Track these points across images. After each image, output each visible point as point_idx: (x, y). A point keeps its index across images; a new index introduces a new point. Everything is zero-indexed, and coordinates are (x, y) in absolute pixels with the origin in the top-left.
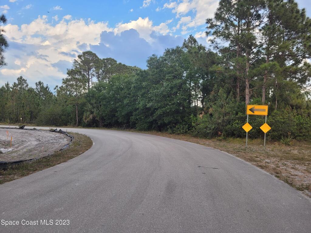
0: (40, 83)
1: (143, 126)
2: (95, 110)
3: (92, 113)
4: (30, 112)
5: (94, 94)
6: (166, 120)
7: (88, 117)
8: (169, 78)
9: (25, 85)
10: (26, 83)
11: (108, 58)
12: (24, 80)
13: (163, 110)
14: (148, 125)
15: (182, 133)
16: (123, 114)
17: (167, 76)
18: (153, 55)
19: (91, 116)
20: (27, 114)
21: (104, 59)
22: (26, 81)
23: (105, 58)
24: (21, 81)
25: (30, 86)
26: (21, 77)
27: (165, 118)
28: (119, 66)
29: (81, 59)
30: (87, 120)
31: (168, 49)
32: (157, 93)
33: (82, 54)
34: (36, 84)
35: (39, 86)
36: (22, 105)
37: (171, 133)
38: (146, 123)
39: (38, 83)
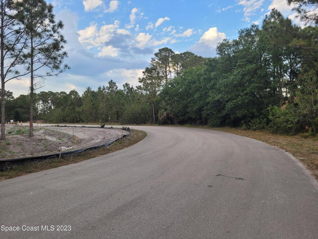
0: (127, 85)
1: (215, 121)
2: (168, 106)
3: (166, 110)
4: (116, 113)
5: (167, 91)
6: (239, 114)
7: (163, 114)
8: (241, 63)
9: (115, 88)
10: (115, 86)
11: (186, 52)
12: (114, 83)
13: (234, 102)
14: (221, 120)
15: (259, 129)
16: (194, 109)
17: (239, 62)
18: (225, 40)
19: (165, 113)
20: (114, 114)
21: (181, 54)
22: (115, 83)
23: (182, 52)
24: (111, 84)
25: (120, 89)
26: (112, 81)
27: (237, 112)
28: (194, 59)
29: (158, 57)
30: (161, 118)
31: (241, 30)
32: (226, 83)
33: (159, 52)
34: (124, 85)
35: (126, 87)
36: (110, 106)
37: (245, 129)
38: (218, 118)
39: (125, 85)
